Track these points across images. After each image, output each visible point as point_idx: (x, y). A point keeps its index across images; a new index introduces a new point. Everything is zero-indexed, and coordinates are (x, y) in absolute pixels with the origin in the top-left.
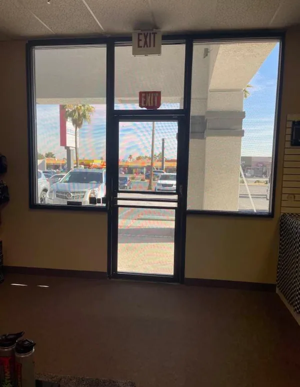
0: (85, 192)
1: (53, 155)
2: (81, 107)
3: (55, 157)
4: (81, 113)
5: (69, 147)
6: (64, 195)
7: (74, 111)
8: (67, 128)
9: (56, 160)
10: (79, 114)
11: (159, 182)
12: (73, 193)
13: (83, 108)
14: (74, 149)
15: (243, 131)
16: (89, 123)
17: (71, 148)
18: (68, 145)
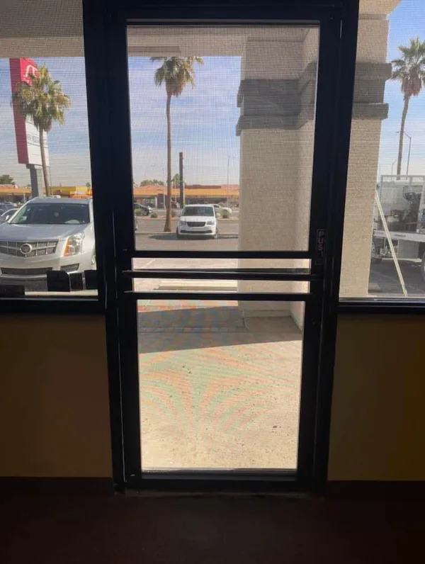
0: (56, 242)
1: (11, 180)
2: (46, 95)
3: (13, 184)
4: (48, 106)
5: (33, 165)
6: (17, 249)
7: (36, 102)
8: (27, 133)
9: (17, 187)
10: (44, 108)
11: (184, 219)
12: (34, 243)
13: (49, 97)
14: (41, 167)
15: (386, 106)
16: (61, 123)
17: (36, 167)
18: (31, 162)
